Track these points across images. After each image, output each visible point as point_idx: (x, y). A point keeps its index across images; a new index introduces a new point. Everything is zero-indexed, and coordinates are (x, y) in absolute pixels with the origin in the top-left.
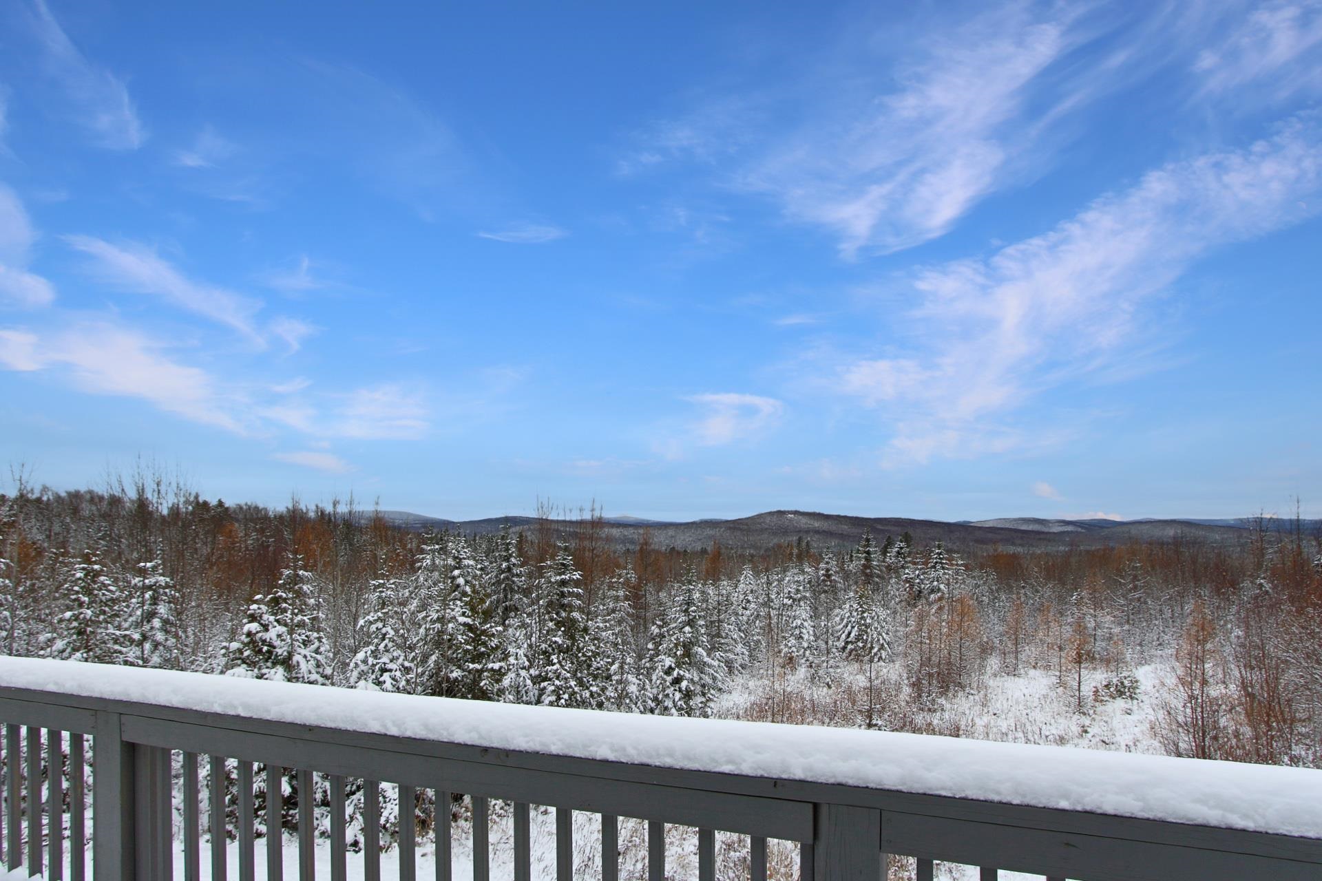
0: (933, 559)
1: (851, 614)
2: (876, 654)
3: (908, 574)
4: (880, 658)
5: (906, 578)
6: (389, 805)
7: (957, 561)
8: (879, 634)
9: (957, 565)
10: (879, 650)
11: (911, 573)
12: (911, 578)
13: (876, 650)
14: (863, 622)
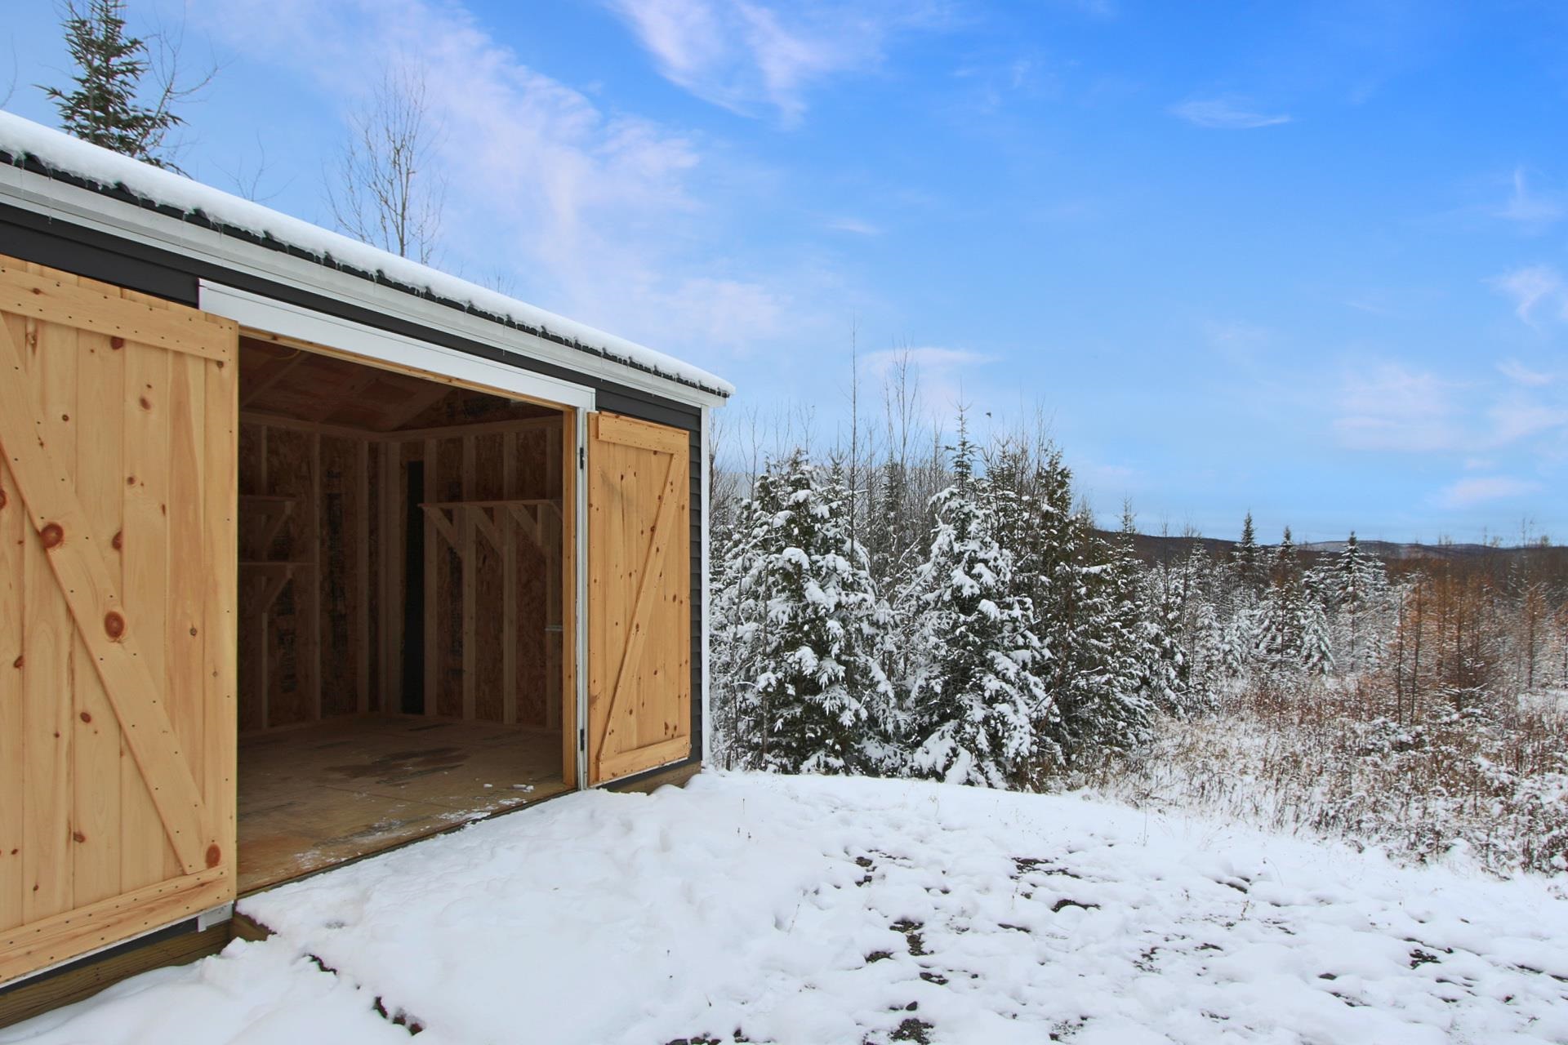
0: (1344, 558)
1: (1275, 613)
2: (1315, 665)
3: (1309, 576)
4: (1322, 670)
5: (1306, 581)
6: (1015, 734)
7: (1375, 562)
8: (1320, 639)
9: (1375, 567)
10: (1319, 660)
11: (1313, 576)
12: (1313, 582)
13: (1315, 659)
14: (1295, 623)
